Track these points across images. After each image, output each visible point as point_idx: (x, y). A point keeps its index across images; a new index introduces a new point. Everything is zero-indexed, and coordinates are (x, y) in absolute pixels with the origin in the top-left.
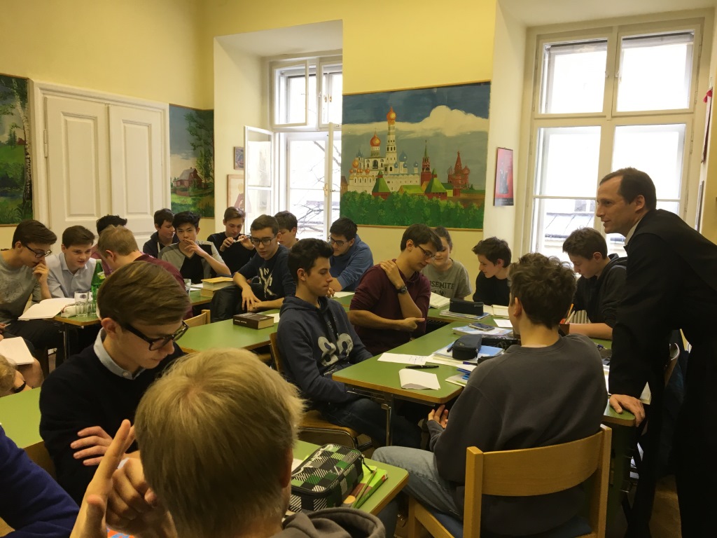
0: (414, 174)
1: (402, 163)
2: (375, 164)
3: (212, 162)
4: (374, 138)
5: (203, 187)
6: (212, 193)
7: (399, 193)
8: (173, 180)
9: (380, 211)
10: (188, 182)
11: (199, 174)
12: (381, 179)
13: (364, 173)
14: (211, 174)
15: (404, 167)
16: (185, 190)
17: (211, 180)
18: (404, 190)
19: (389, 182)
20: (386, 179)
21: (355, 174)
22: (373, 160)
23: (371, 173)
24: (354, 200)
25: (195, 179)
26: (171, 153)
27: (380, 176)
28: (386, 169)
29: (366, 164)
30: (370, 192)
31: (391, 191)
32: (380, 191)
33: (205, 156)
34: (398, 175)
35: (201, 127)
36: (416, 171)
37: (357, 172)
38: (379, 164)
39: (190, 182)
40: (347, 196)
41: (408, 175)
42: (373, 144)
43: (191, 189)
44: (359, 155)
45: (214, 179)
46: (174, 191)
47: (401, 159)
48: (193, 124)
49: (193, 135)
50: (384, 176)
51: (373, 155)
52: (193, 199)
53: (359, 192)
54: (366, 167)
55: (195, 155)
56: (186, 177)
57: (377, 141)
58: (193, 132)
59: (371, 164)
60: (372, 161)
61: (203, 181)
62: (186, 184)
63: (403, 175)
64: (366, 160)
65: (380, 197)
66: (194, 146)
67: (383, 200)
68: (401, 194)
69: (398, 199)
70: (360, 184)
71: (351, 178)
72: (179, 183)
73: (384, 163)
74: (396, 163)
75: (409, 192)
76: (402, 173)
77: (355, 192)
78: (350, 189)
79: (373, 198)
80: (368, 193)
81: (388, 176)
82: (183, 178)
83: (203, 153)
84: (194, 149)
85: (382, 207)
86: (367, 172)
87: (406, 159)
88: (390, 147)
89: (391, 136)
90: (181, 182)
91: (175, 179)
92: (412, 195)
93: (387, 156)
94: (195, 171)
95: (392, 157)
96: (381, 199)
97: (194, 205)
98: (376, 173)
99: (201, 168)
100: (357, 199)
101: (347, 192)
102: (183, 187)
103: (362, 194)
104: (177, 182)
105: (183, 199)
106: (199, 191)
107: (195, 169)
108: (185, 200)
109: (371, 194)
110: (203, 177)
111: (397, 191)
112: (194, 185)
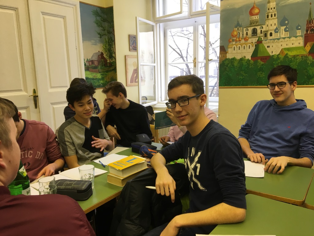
0: (296, 37)
1: (283, 28)
2: (254, 32)
3: (114, 46)
4: (253, 8)
5: (108, 65)
6: (115, 70)
7: (280, 56)
8: (86, 61)
9: (259, 73)
10: (97, 62)
11: (105, 56)
12: (260, 45)
13: (243, 41)
14: (113, 55)
15: (285, 30)
16: (96, 68)
17: (114, 60)
18: (286, 52)
19: (268, 47)
20: (265, 44)
21: (234, 43)
22: (252, 28)
23: (250, 41)
24: (233, 65)
25: (103, 60)
26: (83, 40)
27: (259, 42)
28: (266, 35)
29: (245, 33)
30: (249, 57)
31: (271, 54)
32: (259, 55)
33: (108, 42)
34: (278, 39)
35: (104, 20)
36: (299, 33)
37: (236, 41)
38: (259, 31)
39: (99, 62)
40: (226, 62)
41: (289, 38)
42: (251, 14)
43: (99, 67)
44: (238, 25)
45: (115, 59)
46: (87, 69)
47: (282, 23)
48: (98, 18)
49: (99, 26)
50: (263, 42)
51: (252, 23)
52: (101, 74)
53: (238, 57)
54: (245, 35)
55: (101, 42)
56: (95, 58)
57: (257, 11)
58: (99, 24)
59: (250, 32)
60: (250, 29)
61: (108, 61)
62: (96, 63)
63: (284, 38)
64: (245, 29)
65: (259, 60)
66: (100, 35)
67: (262, 63)
68: (282, 57)
69: (279, 61)
70: (239, 51)
71: (229, 46)
73: (263, 30)
74: (277, 29)
75: (291, 54)
76: (283, 36)
77: (234, 59)
78: (229, 56)
79: (252, 62)
80: (247, 58)
81: (267, 41)
82: (93, 59)
83: (107, 40)
84: (101, 37)
85: (261, 70)
86: (246, 40)
87: (288, 23)
88: (270, 14)
89: (271, 4)
90: (92, 62)
92: (294, 57)
93: (267, 23)
94: (102, 54)
95: (272, 24)
96: (260, 62)
97: (103, 79)
98: (255, 40)
99: (106, 51)
100: (236, 64)
101: (226, 59)
102: (94, 65)
103: (241, 59)
104: (89, 62)
105: (94, 75)
106: (106, 68)
107: (102, 52)
108: (96, 75)
109: (250, 59)
110: (108, 58)
111: (278, 53)
112: (102, 64)
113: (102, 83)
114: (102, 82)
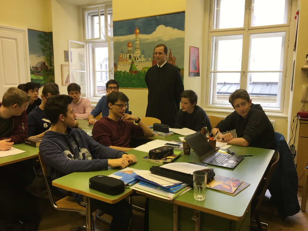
0: (149, 61)
1: (143, 56)
2: (130, 57)
3: (53, 58)
4: (129, 43)
5: (49, 71)
6: (53, 74)
8: (31, 67)
9: (133, 80)
10: (40, 68)
11: (46, 64)
12: (133, 64)
14: (52, 64)
15: (144, 58)
16: (39, 72)
17: (53, 67)
18: (145, 69)
19: (137, 66)
20: (135, 64)
21: (121, 62)
22: (129, 54)
23: (128, 61)
24: (121, 75)
25: (45, 67)
26: (30, 54)
28: (135, 59)
31: (138, 70)
32: (133, 70)
34: (141, 62)
35: (47, 40)
36: (150, 59)
38: (132, 57)
39: (42, 68)
40: (118, 73)
41: (146, 61)
42: (128, 46)
43: (42, 72)
44: (122, 52)
46: (32, 73)
47: (142, 53)
48: (42, 39)
49: (42, 44)
51: (129, 52)
52: (43, 77)
53: (123, 71)
54: (126, 58)
55: (44, 55)
56: (39, 66)
57: (131, 45)
59: (128, 57)
61: (49, 68)
62: (39, 69)
63: (144, 61)
64: (125, 54)
65: (133, 73)
66: (43, 50)
67: (134, 75)
68: (143, 72)
69: (142, 74)
70: (123, 67)
71: (119, 64)
72: (35, 69)
73: (134, 56)
74: (140, 56)
76: (143, 60)
77: (121, 71)
78: (119, 70)
79: (130, 74)
80: (127, 71)
81: (136, 62)
82: (37, 66)
83: (48, 54)
84: (43, 52)
86: (126, 61)
87: (145, 53)
88: (137, 47)
89: (137, 42)
90: (37, 68)
91: (33, 67)
93: (136, 52)
94: (44, 63)
95: (138, 53)
96: (134, 74)
97: (44, 80)
98: (130, 61)
99: (47, 61)
101: (117, 71)
102: (38, 71)
103: (125, 72)
104: (34, 68)
105: (38, 77)
106: (47, 73)
107: (44, 62)
108: (39, 77)
109: (129, 72)
110: (49, 66)
111: (141, 70)
112: (44, 70)
113: (44, 83)
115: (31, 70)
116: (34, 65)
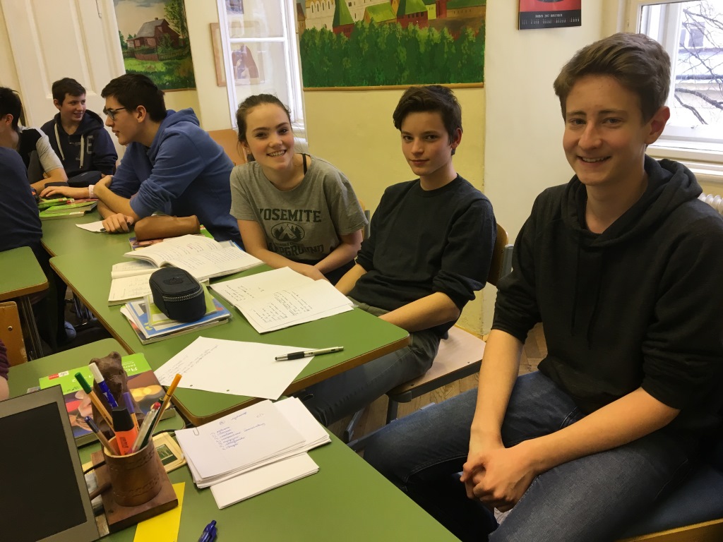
6: (189, 54)
7: (365, 24)
8: (125, 38)
9: (344, 61)
10: (154, 40)
16: (150, 51)
17: (186, 34)
18: (371, 16)
19: (350, 4)
30: (330, 28)
31: (355, 20)
32: (342, 23)
39: (157, 38)
40: (306, 38)
43: (160, 50)
45: (188, 32)
46: (129, 54)
52: (165, 64)
53: (319, 29)
56: (148, 33)
61: (181, 37)
62: (151, 43)
65: (342, 34)
68: (367, 25)
70: (318, 15)
71: (307, 5)
72: (138, 43)
75: (378, 18)
77: (314, 30)
78: (309, 26)
79: (334, 36)
80: (328, 29)
82: (144, 34)
85: (346, 53)
90: (142, 40)
91: (130, 37)
92: (382, 24)
94: (165, 24)
96: (344, 38)
97: (169, 72)
99: (175, 17)
100: (317, 41)
101: (306, 31)
102: (146, 47)
104: (134, 41)
105: (148, 65)
106: (175, 51)
107: (164, 20)
108: (153, 66)
109: (332, 31)
110: (180, 30)
112: (166, 43)
113: (169, 81)
114: (167, 78)
115: (124, 47)
116: (135, 32)
